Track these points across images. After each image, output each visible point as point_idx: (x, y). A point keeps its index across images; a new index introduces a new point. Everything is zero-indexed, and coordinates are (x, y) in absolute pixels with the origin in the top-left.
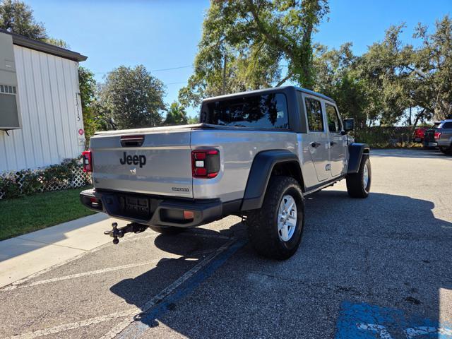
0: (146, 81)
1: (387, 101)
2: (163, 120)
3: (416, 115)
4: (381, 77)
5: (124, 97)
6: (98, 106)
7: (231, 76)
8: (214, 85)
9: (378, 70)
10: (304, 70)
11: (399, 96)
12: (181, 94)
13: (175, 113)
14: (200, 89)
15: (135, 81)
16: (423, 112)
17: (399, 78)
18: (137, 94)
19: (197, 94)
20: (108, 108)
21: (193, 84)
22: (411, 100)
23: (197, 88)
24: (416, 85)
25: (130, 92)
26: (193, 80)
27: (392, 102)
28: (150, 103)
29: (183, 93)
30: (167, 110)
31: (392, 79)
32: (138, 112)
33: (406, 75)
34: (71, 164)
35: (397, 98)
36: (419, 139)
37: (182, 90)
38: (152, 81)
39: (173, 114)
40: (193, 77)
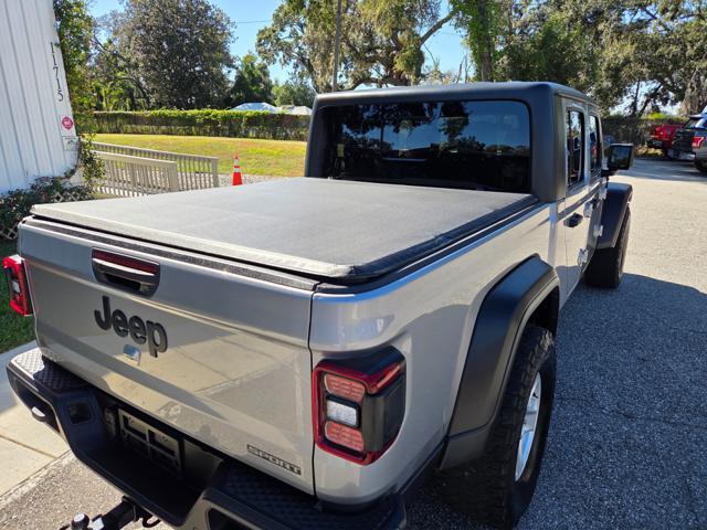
0: (198, 13)
1: (608, 69)
2: (230, 85)
3: (646, 95)
4: (601, 27)
5: (159, 40)
6: (115, 55)
7: (350, 11)
8: (320, 27)
9: (598, 14)
10: (480, 9)
11: (627, 61)
12: (260, 40)
13: (250, 73)
14: (294, 33)
15: (179, 11)
16: (656, 89)
17: (630, 30)
18: (184, 35)
19: (287, 40)
20: (133, 60)
21: (281, 21)
22: (644, 70)
23: (288, 29)
24: (655, 45)
25: (170, 32)
26: (281, 15)
27: (615, 73)
28: (206, 54)
29: (265, 37)
30: (237, 68)
31: (619, 31)
32: (186, 69)
33: (641, 24)
34: (51, 188)
35: (624, 65)
36: (658, 143)
37: (262, 32)
38: (209, 14)
39: (246, 76)
40: (281, 8)
